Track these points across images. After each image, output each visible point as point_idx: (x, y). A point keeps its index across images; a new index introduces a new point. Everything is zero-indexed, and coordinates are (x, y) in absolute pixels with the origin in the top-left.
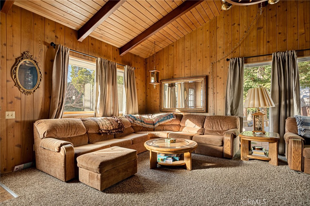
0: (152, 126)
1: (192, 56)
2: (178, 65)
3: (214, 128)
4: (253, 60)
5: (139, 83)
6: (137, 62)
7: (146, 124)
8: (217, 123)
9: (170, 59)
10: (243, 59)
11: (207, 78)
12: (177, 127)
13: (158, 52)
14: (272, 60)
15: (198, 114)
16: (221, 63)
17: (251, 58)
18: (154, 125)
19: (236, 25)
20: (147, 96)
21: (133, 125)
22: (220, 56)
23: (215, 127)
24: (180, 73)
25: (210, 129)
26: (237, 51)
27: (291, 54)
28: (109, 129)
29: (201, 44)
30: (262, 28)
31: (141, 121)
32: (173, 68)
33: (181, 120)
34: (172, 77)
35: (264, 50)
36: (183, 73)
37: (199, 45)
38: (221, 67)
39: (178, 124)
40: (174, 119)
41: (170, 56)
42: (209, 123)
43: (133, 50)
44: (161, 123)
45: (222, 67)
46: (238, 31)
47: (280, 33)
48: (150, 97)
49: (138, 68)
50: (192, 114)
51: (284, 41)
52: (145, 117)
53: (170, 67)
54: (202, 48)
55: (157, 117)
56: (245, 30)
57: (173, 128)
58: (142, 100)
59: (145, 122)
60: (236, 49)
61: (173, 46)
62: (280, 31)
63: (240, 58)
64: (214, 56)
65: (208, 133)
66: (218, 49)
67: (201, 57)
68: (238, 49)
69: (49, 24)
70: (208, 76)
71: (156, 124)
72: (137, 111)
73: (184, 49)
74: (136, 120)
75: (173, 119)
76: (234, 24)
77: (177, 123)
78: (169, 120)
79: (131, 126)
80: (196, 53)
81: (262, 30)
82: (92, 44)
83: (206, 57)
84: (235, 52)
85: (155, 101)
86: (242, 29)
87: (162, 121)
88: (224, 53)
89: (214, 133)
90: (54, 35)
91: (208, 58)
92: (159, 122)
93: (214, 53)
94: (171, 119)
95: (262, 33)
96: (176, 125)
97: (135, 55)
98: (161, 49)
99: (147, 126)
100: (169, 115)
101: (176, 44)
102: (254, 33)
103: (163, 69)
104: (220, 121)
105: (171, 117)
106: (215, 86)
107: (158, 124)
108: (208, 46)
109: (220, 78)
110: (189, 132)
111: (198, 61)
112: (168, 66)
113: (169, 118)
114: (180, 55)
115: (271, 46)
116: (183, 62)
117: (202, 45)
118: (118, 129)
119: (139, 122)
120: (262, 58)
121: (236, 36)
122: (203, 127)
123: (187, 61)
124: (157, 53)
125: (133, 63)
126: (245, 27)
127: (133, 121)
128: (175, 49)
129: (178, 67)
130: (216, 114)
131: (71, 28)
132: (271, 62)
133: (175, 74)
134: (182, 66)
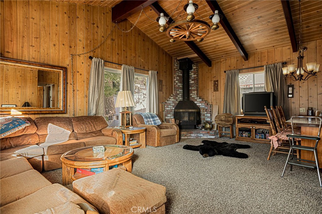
1: (42, 34)
4: (108, 65)
8: (90, 123)
11: (66, 70)
14: (123, 70)
16: (81, 58)
17: (107, 63)
19: (95, 25)
22: (80, 49)
23: (89, 128)
24: (20, 52)
25: (83, 132)
30: (114, 40)
33: (36, 126)
34: (2, 54)
36: (26, 54)
37: (54, 25)
38: (81, 63)
40: (29, 125)
42: (80, 125)
45: (83, 63)
46: (97, 32)
47: (124, 50)
54: (58, 30)
56: (102, 35)
64: (73, 47)
65: (82, 136)
66: (78, 41)
67: (57, 42)
68: (97, 50)
70: (67, 68)
76: (94, 23)
77: (33, 131)
78: (20, 128)
80: (50, 34)
81: (114, 42)
83: (63, 45)
84: (95, 52)
86: (100, 32)
88: (84, 48)
89: (89, 136)
91: (67, 47)
93: (73, 44)
94: (23, 126)
95: (114, 45)
96: (33, 134)
102: (109, 42)
104: (91, 122)
106: (75, 83)
108: (66, 32)
109: (81, 74)
111: (52, 45)
114: (20, 24)
116: (26, 37)
117: (58, 26)
120: (114, 65)
121: (96, 37)
122: (73, 131)
123: (33, 39)
126: (103, 32)
129: (15, 42)
133: (7, 50)
134: (23, 43)
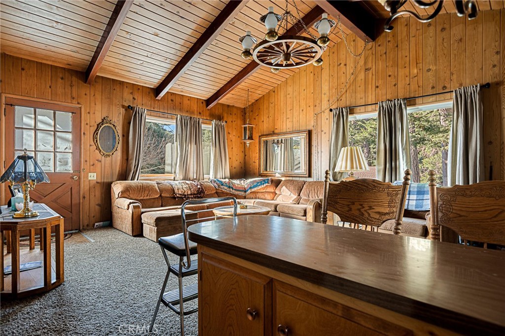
0: (242, 193)
1: (294, 105)
2: (279, 116)
3: (310, 196)
4: (360, 110)
5: (233, 140)
6: (231, 114)
7: (235, 190)
9: (270, 108)
10: (347, 110)
11: (310, 133)
12: (271, 195)
13: (258, 100)
14: (378, 111)
15: (294, 179)
16: (326, 114)
17: (359, 108)
18: (245, 192)
19: (342, 65)
20: (246, 156)
21: (218, 191)
22: (325, 104)
24: (281, 126)
25: (306, 198)
26: (343, 98)
27: (398, 104)
28: (186, 193)
29: (304, 90)
30: (371, 68)
31: (229, 187)
32: (274, 120)
33: (277, 186)
34: (273, 132)
35: (373, 97)
36: (285, 126)
37: (303, 90)
39: (273, 191)
40: (269, 185)
41: (271, 105)
42: (306, 191)
43: (224, 100)
44: (253, 190)
45: (327, 119)
46: (344, 73)
47: (390, 76)
48: (249, 157)
49: (232, 122)
50: (291, 178)
51: (395, 85)
52: (236, 182)
53: (271, 119)
54: (306, 94)
55: (250, 182)
56: (352, 71)
57: (267, 196)
58: (239, 161)
59: (234, 188)
60: (342, 96)
61: (274, 92)
62: (390, 74)
63: (343, 109)
64: (318, 105)
65: (303, 202)
66: (323, 96)
67: (305, 106)
68: (344, 96)
69: (127, 87)
70: (311, 130)
71: (248, 190)
72: (228, 174)
73: (286, 96)
74: (222, 185)
75: (267, 184)
76: (340, 64)
77: (271, 189)
78: (263, 186)
79: (215, 191)
80: (299, 101)
81: (371, 71)
82: (172, 100)
83: (309, 106)
84: (341, 100)
85: (254, 162)
86: (350, 69)
87: (254, 187)
88: (329, 101)
90: (131, 97)
91: (312, 107)
92: (251, 188)
93: (318, 101)
94: (265, 185)
95: (370, 75)
96: (271, 192)
97: (228, 106)
98: (261, 96)
99: (237, 193)
100: (264, 181)
101: (278, 90)
102: (362, 76)
103: (263, 121)
105: (266, 183)
106: (319, 144)
107: (249, 191)
108: (312, 92)
109: (325, 133)
110: (283, 201)
111: (301, 111)
112: (268, 117)
113: (263, 184)
114: (282, 104)
115: (380, 92)
116: (285, 112)
117: (306, 90)
118: (197, 194)
119: (226, 188)
120: (370, 107)
121: (343, 80)
122: (299, 195)
123: (289, 112)
124: (256, 101)
125: (225, 115)
126: (352, 67)
127: (219, 186)
128: (276, 95)
129: (279, 120)
130: (320, 179)
131: (148, 87)
132: (377, 113)
133: (275, 128)
134: (283, 118)
